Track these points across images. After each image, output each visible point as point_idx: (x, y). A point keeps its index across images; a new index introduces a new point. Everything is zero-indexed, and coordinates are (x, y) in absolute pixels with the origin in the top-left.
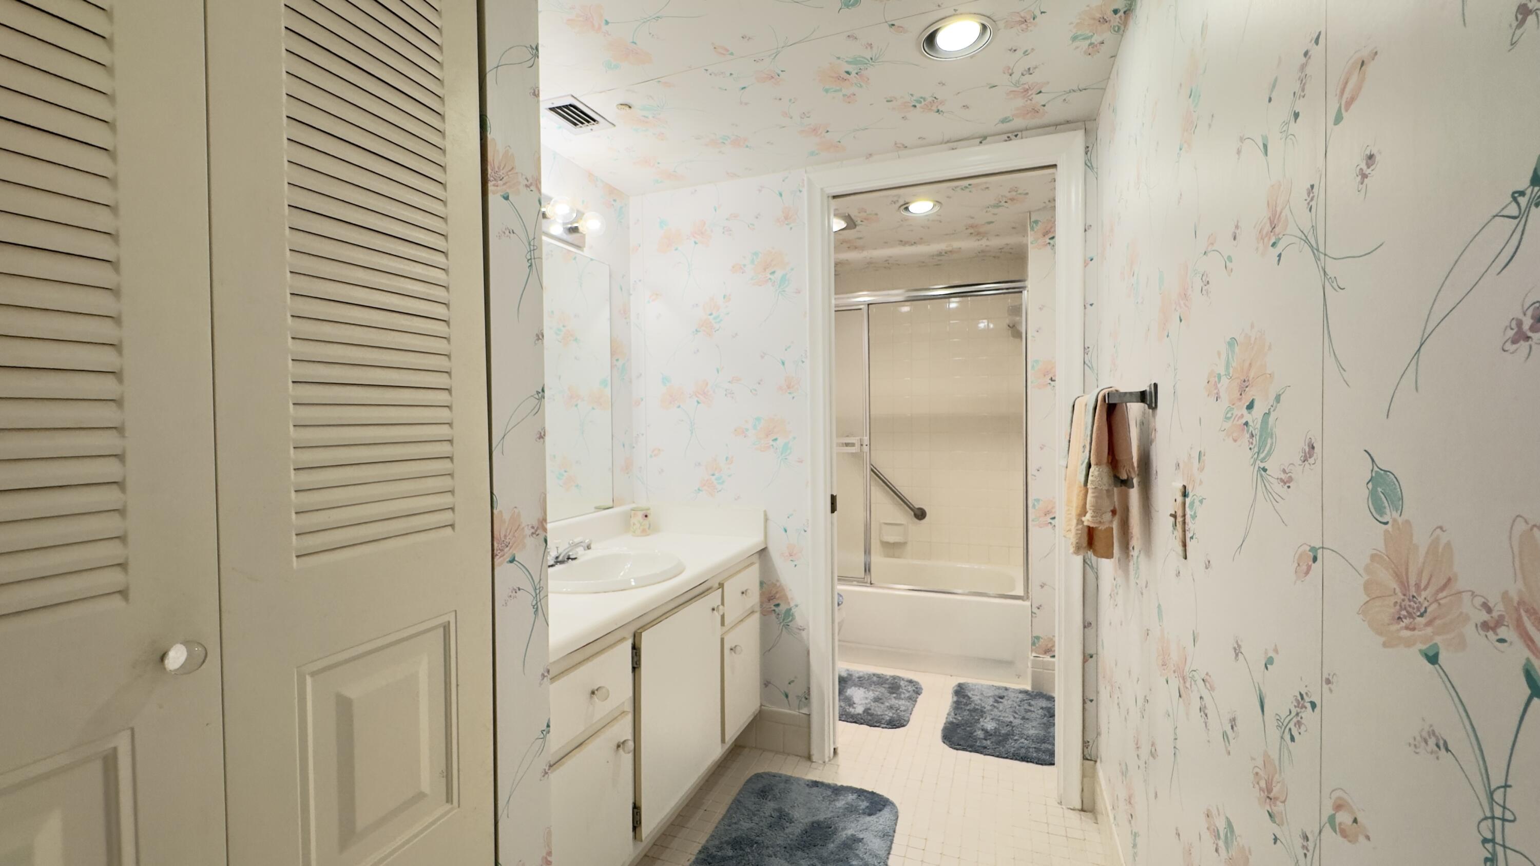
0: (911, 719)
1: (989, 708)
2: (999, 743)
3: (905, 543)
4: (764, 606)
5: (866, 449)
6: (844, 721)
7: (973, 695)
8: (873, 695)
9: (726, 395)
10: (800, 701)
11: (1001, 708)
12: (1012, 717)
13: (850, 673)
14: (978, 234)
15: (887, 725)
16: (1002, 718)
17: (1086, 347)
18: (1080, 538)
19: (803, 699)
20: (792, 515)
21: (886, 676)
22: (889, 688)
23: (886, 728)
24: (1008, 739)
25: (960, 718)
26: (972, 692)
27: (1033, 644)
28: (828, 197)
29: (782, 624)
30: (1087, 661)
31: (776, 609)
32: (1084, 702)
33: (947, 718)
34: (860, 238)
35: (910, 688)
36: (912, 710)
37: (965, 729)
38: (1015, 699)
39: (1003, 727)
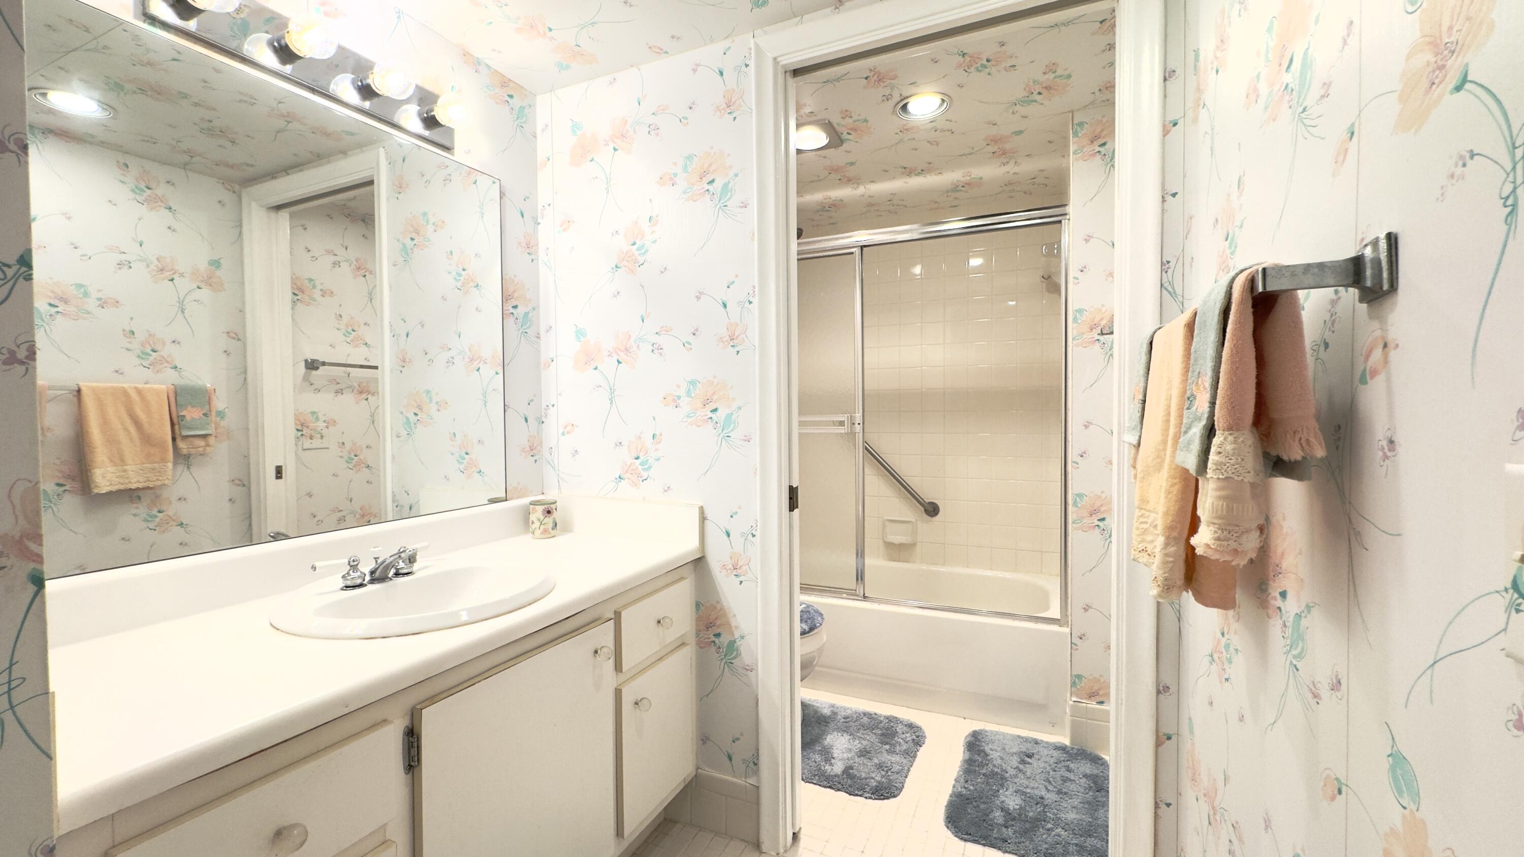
0: (905, 786)
1: (1012, 772)
2: (1025, 833)
3: (913, 545)
4: (701, 635)
5: (858, 428)
6: (815, 784)
7: (991, 750)
8: (859, 745)
9: (653, 351)
10: (748, 766)
11: (1028, 774)
12: (1044, 789)
13: (835, 710)
14: (1004, 153)
15: (872, 794)
16: (1028, 790)
17: (1164, 261)
18: (1171, 570)
19: (751, 765)
20: (736, 513)
21: (881, 716)
22: (882, 735)
23: (870, 798)
24: (1037, 826)
25: (972, 788)
26: (990, 746)
27: (1073, 684)
28: (785, 72)
29: (724, 661)
30: (1163, 743)
31: (717, 640)
32: (1157, 806)
33: (954, 787)
34: (852, 164)
35: (909, 737)
36: (909, 770)
37: (978, 806)
38: (1048, 759)
39: (1031, 807)
